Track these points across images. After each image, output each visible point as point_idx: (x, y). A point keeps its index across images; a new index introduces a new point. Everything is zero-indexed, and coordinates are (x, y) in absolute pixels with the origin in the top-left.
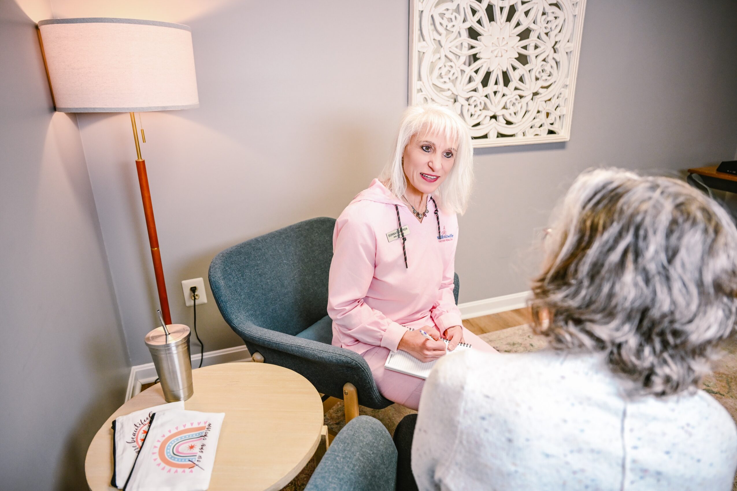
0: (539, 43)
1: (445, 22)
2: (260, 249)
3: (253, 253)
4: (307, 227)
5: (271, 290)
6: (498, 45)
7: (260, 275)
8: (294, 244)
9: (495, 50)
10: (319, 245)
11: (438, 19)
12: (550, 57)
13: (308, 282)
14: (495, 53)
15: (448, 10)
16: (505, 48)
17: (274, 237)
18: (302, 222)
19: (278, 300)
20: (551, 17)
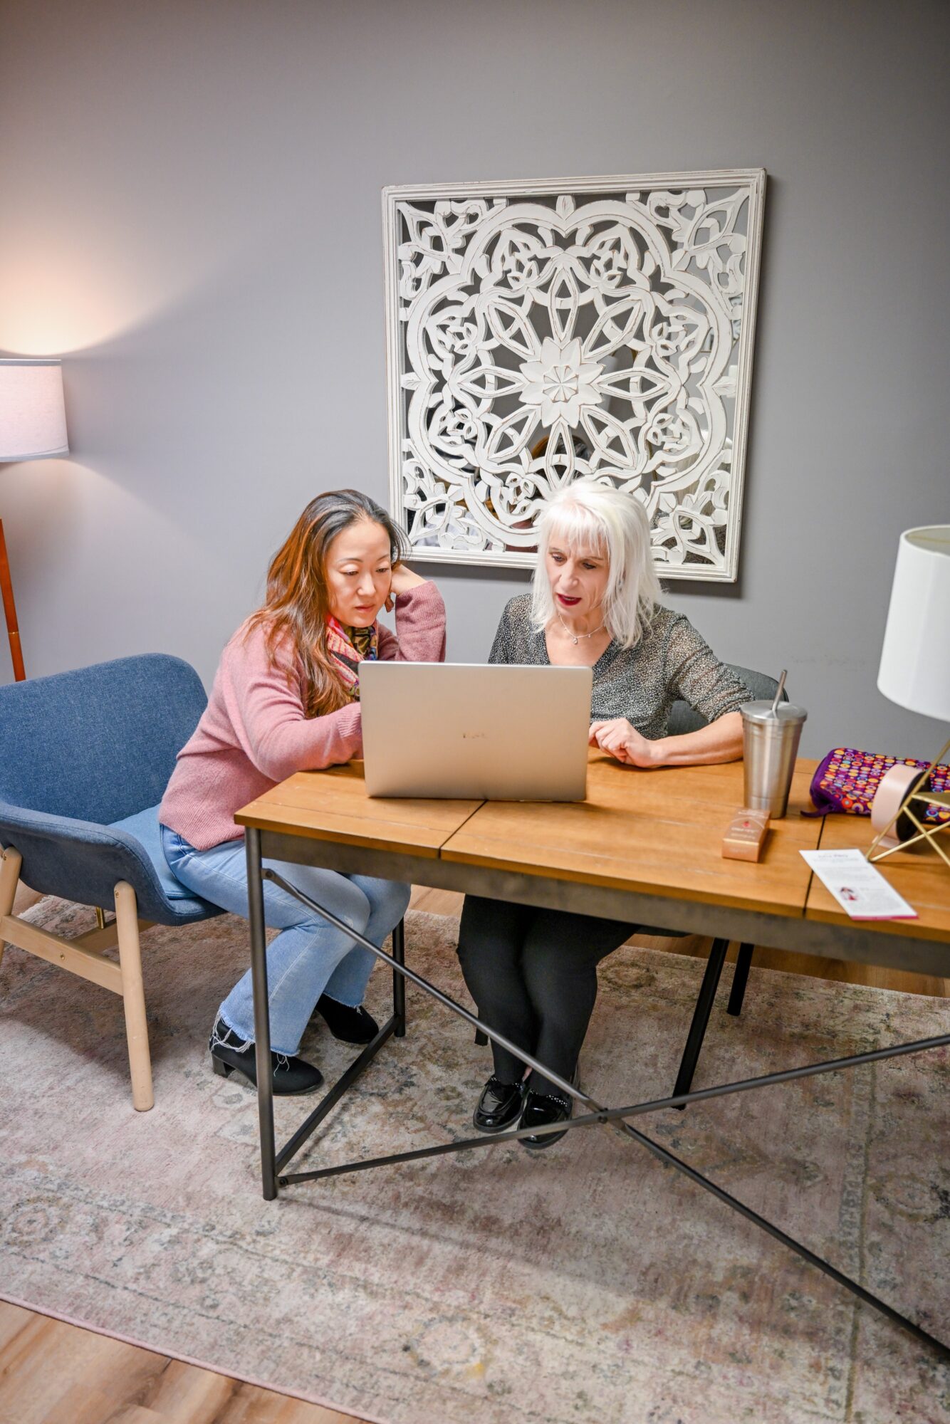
0: (650, 374)
1: (449, 339)
2: (36, 696)
3: (23, 700)
4: (125, 668)
5: (49, 759)
6: (557, 380)
7: (32, 735)
8: (99, 692)
9: (551, 389)
10: (144, 697)
11: (435, 335)
12: (681, 404)
13: (118, 753)
14: (552, 395)
15: (453, 318)
16: (574, 386)
17: (65, 680)
18: (116, 660)
19: (60, 775)
20: (676, 327)
